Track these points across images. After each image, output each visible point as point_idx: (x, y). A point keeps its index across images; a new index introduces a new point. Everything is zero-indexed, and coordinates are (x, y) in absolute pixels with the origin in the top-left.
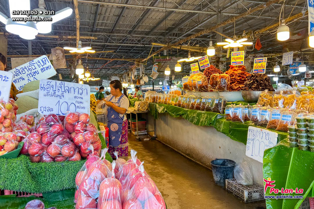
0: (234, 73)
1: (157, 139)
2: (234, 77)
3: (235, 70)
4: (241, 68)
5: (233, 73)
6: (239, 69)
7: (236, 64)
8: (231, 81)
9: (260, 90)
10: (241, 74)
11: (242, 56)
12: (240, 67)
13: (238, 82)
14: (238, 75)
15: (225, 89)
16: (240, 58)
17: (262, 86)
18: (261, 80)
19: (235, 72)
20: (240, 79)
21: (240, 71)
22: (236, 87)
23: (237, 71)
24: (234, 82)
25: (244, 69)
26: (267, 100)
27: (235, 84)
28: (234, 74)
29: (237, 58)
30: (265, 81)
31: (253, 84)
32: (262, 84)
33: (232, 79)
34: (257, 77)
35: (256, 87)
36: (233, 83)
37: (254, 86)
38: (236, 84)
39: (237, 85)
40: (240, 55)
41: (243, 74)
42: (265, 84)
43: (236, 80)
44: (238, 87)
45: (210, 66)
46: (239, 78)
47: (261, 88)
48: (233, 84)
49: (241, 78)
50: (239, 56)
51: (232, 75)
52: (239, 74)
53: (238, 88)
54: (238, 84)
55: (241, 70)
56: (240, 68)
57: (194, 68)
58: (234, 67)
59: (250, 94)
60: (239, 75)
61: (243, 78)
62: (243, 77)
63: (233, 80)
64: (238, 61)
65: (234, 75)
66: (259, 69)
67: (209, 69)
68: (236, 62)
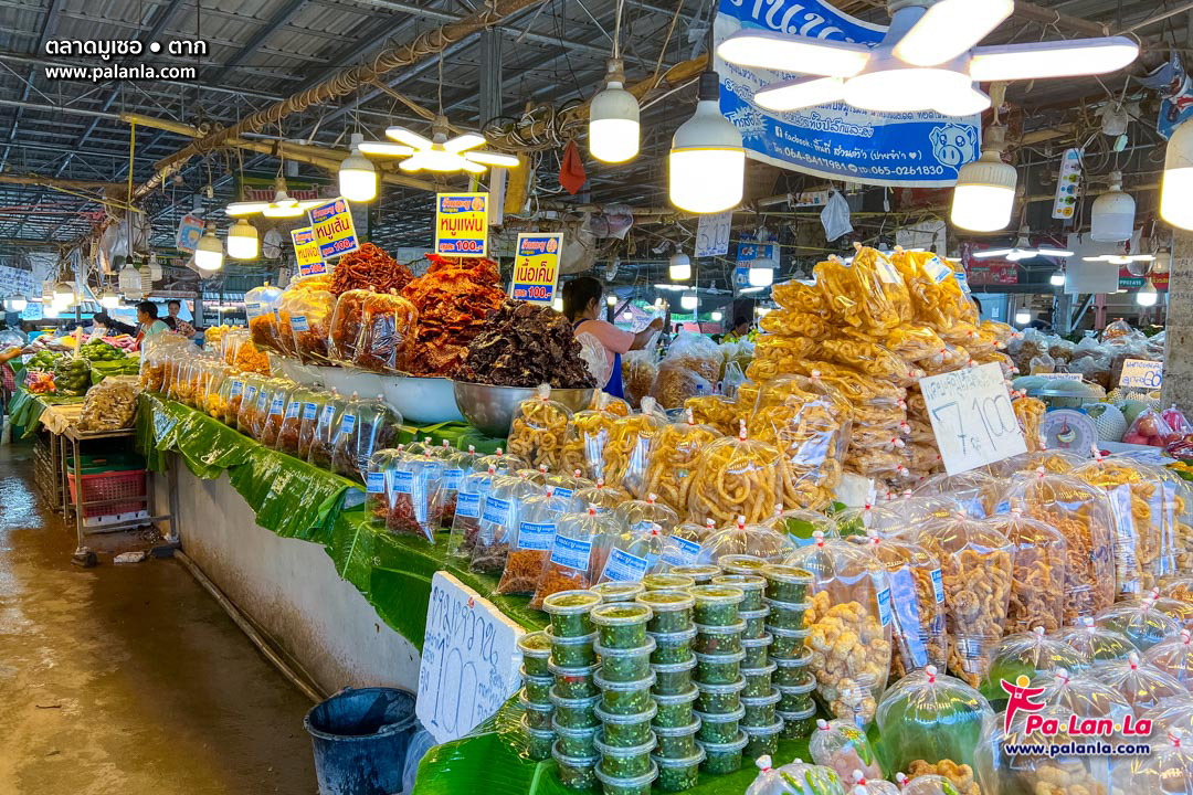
0: (442, 292)
1: (178, 554)
2: (436, 311)
3: (445, 278)
4: (476, 270)
5: (437, 291)
6: (465, 275)
7: (455, 251)
8: (425, 330)
9: (520, 385)
10: (473, 298)
11: (479, 215)
12: (470, 268)
13: (453, 332)
14: (457, 302)
15: (391, 366)
16: (470, 225)
17: (536, 365)
18: (536, 337)
19: (445, 287)
20: (464, 322)
21: (467, 286)
22: (443, 360)
23: (453, 281)
24: (438, 335)
25: (489, 274)
26: (544, 433)
27: (438, 342)
28: (440, 296)
29: (461, 224)
30: (548, 341)
31: (498, 349)
32: (538, 355)
33: (431, 318)
34: (518, 319)
35: (507, 370)
36: (429, 337)
37: (500, 366)
38: (445, 342)
39: (449, 347)
40: (471, 209)
41: (482, 296)
42: (550, 354)
43: (444, 323)
44: (451, 357)
45: (358, 248)
46: (459, 318)
47: (527, 373)
48: (430, 345)
49: (467, 316)
50: (466, 215)
51: (432, 299)
52: (461, 296)
53: (452, 363)
54: (452, 343)
55: (473, 279)
56: (471, 272)
57: (307, 250)
58: (445, 263)
59: (485, 400)
60: (463, 301)
61: (477, 319)
62: (478, 315)
63: (432, 326)
64: (462, 235)
65: (440, 301)
66: (533, 282)
67: (354, 262)
68: (454, 242)
